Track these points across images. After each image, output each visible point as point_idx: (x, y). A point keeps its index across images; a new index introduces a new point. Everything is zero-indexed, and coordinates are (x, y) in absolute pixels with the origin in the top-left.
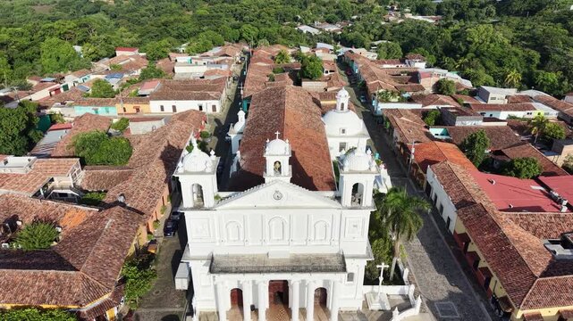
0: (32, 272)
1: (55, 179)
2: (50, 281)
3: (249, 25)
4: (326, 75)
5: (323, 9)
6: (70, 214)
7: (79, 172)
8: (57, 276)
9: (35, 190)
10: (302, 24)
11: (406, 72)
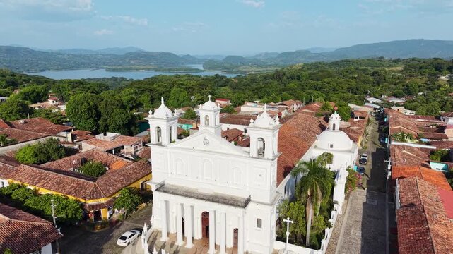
0: (73, 178)
1: (125, 147)
2: (78, 184)
3: (319, 92)
4: (355, 120)
5: (392, 86)
6: (117, 162)
7: (140, 146)
8: (83, 183)
9: (109, 149)
10: (370, 97)
11: (435, 125)
